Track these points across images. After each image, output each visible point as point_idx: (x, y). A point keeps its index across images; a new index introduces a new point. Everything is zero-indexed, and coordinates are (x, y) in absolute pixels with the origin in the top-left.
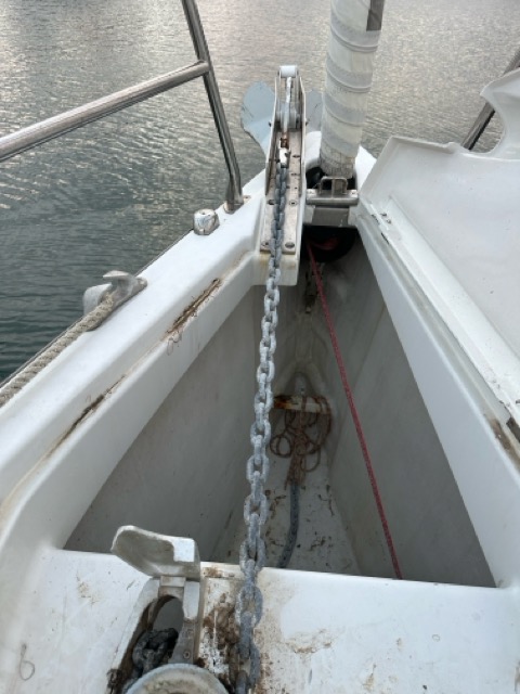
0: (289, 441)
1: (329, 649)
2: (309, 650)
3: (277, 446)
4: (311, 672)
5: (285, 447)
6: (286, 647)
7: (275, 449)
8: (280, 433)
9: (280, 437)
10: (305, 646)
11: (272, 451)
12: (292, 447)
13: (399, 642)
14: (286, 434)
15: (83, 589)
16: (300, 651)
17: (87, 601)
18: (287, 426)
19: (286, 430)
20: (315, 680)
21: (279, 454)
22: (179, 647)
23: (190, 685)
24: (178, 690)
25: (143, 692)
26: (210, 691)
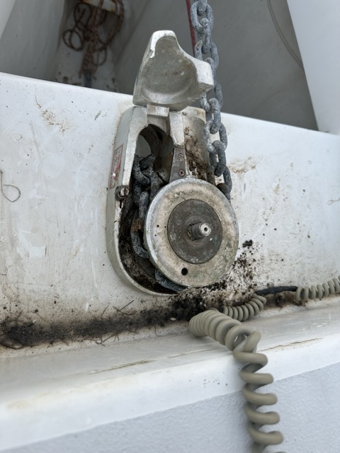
0: (80, 37)
1: (254, 170)
2: (243, 171)
3: (70, 40)
4: (245, 185)
5: (76, 41)
7: (68, 42)
8: (71, 28)
9: (72, 31)
10: (240, 168)
11: (66, 43)
12: (82, 43)
13: (292, 165)
14: (77, 30)
15: (48, 117)
16: (238, 171)
17: (57, 128)
18: (77, 22)
19: (76, 26)
20: (248, 190)
21: (72, 47)
22: (175, 167)
23: (200, 193)
24: (192, 197)
25: (166, 200)
26: (214, 196)
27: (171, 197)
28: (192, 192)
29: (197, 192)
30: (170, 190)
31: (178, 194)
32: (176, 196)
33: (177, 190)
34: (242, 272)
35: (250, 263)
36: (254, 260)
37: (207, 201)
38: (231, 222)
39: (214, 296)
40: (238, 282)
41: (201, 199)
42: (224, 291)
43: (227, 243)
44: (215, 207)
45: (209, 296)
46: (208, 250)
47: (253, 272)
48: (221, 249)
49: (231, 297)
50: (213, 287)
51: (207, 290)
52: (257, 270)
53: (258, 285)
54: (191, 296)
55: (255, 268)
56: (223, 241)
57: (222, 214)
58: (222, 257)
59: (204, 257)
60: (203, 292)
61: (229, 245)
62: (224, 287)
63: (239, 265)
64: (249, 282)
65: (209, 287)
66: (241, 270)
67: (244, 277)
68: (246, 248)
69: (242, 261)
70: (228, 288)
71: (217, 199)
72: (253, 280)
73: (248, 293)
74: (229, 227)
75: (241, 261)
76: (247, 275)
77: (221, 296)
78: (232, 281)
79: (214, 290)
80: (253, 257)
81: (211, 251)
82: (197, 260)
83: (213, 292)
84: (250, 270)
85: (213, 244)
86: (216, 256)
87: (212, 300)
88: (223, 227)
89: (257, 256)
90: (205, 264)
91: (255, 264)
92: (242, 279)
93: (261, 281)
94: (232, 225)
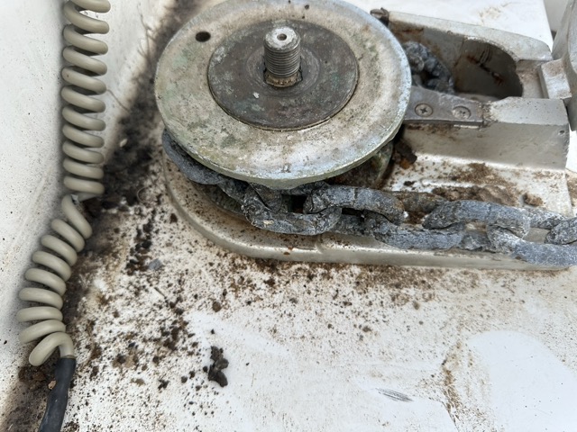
6: (453, 341)
20: (390, 407)
22: (437, 97)
23: (374, 92)
24: (364, 74)
25: (359, 26)
26: (365, 125)
27: (366, 35)
28: (377, 78)
29: (377, 87)
30: (380, 36)
31: (372, 49)
32: (369, 44)
33: (381, 48)
34: (146, 332)
35: (162, 368)
36: (164, 385)
37: (353, 106)
38: (292, 158)
39: (124, 235)
40: (127, 313)
41: (360, 93)
42: (123, 265)
43: (237, 136)
44: (336, 122)
45: (129, 224)
46: (233, 85)
47: (132, 374)
48: (226, 117)
49: (100, 284)
50: (144, 235)
51: (145, 221)
52: (134, 390)
53: (90, 385)
54: (148, 183)
55: (140, 382)
56: (244, 128)
57: (316, 138)
58: (205, 117)
59: (220, 74)
60: (145, 211)
61: (231, 141)
62: (132, 268)
63: (168, 323)
64: (112, 352)
65: (148, 228)
66: (152, 330)
67: (133, 335)
68: (206, 361)
69: (175, 337)
70: (126, 278)
71: (357, 131)
72: (110, 369)
73: (85, 342)
74: (279, 149)
75: (175, 333)
76: (132, 345)
77: (115, 256)
78: (137, 294)
79: (138, 238)
80: (174, 385)
81: (229, 91)
82: (219, 59)
83: (134, 234)
84: (142, 361)
85: (244, 98)
86: (212, 104)
87: (117, 231)
88: (283, 135)
89: (172, 400)
90: (203, 77)
91: (152, 384)
92: (127, 329)
93: (94, 400)
94: (280, 161)
